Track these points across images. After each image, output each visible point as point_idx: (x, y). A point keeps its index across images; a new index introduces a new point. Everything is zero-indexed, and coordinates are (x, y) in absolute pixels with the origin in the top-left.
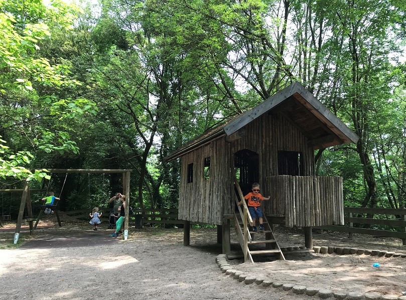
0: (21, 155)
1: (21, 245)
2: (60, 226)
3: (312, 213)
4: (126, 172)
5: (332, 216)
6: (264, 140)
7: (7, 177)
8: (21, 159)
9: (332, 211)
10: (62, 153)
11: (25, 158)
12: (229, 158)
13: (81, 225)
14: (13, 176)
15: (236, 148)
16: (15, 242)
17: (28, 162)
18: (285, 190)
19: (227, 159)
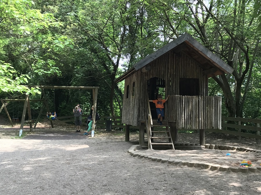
0: (22, 77)
1: (23, 137)
2: (53, 127)
3: (196, 120)
4: (95, 89)
5: (211, 123)
6: (169, 71)
7: (14, 92)
8: (23, 80)
9: (211, 120)
10: (49, 76)
11: (26, 79)
12: (144, 83)
13: (68, 128)
14: (17, 91)
15: (149, 76)
16: (20, 135)
17: (27, 82)
18: (177, 105)
19: (142, 84)
